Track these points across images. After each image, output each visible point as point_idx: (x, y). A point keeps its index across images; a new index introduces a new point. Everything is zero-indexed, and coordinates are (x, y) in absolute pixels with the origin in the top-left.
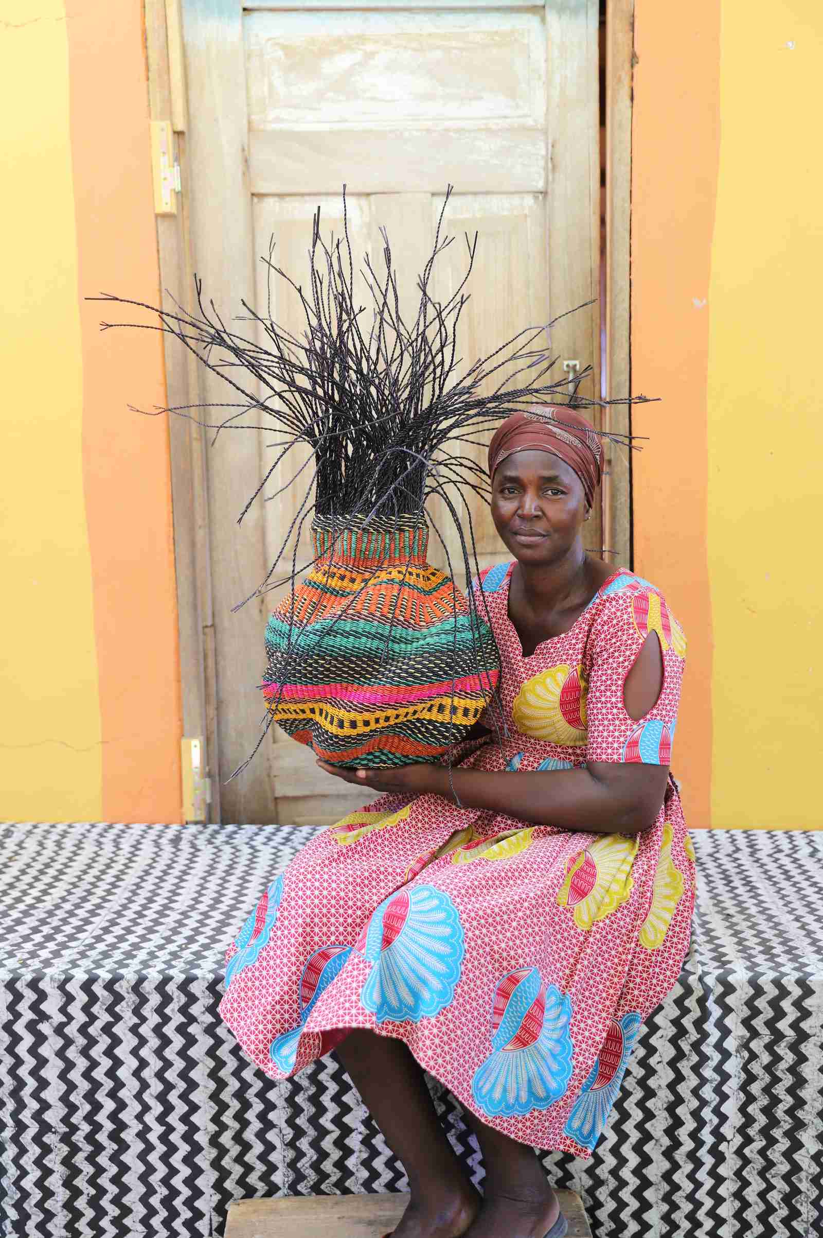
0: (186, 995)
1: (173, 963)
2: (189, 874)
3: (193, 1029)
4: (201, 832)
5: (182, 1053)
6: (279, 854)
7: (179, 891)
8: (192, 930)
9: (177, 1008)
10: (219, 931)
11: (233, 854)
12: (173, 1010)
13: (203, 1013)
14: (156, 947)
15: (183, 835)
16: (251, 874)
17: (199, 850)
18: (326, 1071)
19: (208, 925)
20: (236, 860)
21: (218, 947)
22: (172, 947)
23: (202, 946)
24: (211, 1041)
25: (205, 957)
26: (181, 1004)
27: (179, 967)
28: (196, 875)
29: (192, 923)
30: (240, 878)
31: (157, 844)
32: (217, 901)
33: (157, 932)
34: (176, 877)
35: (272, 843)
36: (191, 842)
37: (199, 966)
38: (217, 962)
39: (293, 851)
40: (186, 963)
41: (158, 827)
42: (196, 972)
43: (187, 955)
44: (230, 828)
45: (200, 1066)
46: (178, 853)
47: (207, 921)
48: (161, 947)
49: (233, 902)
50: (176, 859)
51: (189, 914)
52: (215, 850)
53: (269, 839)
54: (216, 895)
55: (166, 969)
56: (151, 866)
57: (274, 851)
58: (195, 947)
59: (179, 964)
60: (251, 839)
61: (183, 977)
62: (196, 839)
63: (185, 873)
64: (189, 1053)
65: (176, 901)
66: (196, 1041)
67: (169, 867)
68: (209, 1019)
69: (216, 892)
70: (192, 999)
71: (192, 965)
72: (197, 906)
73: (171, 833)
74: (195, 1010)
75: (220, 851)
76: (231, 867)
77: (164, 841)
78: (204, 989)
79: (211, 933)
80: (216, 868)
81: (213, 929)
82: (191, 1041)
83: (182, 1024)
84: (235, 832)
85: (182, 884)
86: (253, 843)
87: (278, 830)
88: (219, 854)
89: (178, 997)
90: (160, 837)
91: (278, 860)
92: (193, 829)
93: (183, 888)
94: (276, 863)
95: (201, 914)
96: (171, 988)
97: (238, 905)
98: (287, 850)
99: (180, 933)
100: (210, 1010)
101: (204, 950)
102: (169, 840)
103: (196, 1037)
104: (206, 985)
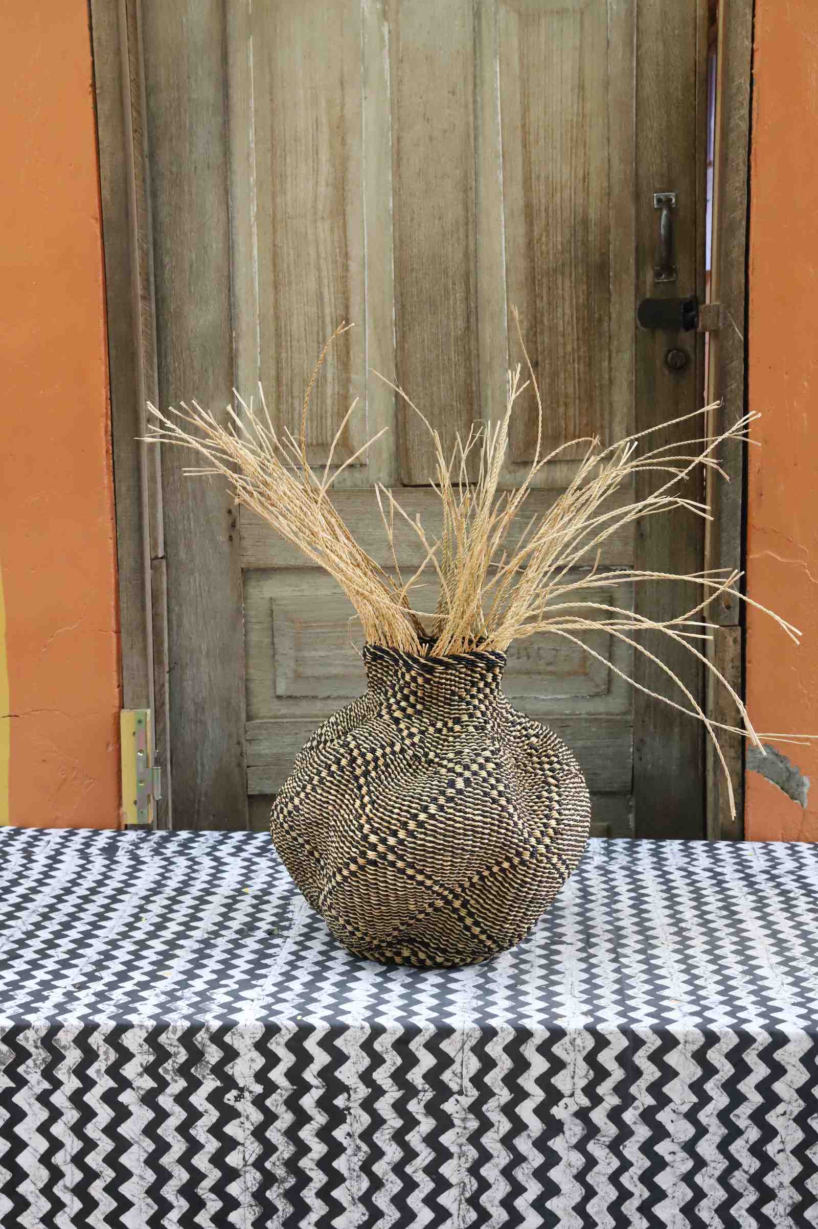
0: (116, 1051)
1: (100, 1006)
2: (127, 893)
3: (127, 1097)
4: (143, 840)
5: (110, 1130)
6: (253, 868)
7: (109, 914)
8: (123, 963)
9: (104, 1068)
10: (160, 965)
11: (189, 867)
12: (98, 1071)
13: (141, 1075)
14: (74, 985)
16: (214, 893)
17: (144, 863)
18: (310, 1155)
19: (145, 958)
20: (193, 875)
21: (161, 986)
22: (98, 986)
23: (138, 984)
24: (150, 1115)
25: (144, 999)
26: (109, 1063)
27: (108, 1012)
28: (137, 894)
29: (122, 955)
30: (195, 899)
31: (84, 854)
32: (160, 927)
33: (76, 966)
34: (108, 897)
35: (244, 855)
36: (132, 852)
37: (135, 1010)
38: (159, 1006)
39: (272, 864)
40: (119, 1006)
41: (84, 832)
42: (132, 1018)
43: (118, 995)
44: (184, 835)
45: (134, 1148)
46: (113, 867)
47: (144, 953)
48: (81, 986)
49: (182, 928)
50: (109, 874)
51: (120, 943)
52: (165, 863)
53: (239, 849)
54: (159, 920)
55: (90, 1015)
56: (74, 883)
57: (246, 864)
58: (128, 986)
59: (109, 1008)
60: (214, 848)
61: (113, 1024)
62: (138, 848)
63: (120, 891)
64: (119, 1130)
65: (104, 927)
66: (129, 1114)
67: (100, 883)
68: (148, 1083)
69: (158, 916)
70: (125, 1055)
71: (126, 1008)
72: (131, 933)
73: (102, 840)
74: (130, 1070)
75: (172, 863)
76: (185, 884)
77: (93, 850)
78: (141, 1041)
79: (150, 968)
80: (165, 886)
81: (152, 963)
82: (123, 1113)
83: (111, 1089)
84: (191, 840)
85: (114, 906)
86: (217, 854)
87: (250, 837)
88: (171, 867)
89: (106, 1053)
90: (87, 845)
91: (252, 875)
92: (132, 835)
93: (115, 910)
94: (249, 878)
95: (136, 943)
96: (96, 1040)
97: (188, 933)
98: (263, 863)
99: (108, 968)
100: (151, 1070)
101: (142, 990)
102: (99, 850)
103: (130, 1108)
104: (145, 1035)
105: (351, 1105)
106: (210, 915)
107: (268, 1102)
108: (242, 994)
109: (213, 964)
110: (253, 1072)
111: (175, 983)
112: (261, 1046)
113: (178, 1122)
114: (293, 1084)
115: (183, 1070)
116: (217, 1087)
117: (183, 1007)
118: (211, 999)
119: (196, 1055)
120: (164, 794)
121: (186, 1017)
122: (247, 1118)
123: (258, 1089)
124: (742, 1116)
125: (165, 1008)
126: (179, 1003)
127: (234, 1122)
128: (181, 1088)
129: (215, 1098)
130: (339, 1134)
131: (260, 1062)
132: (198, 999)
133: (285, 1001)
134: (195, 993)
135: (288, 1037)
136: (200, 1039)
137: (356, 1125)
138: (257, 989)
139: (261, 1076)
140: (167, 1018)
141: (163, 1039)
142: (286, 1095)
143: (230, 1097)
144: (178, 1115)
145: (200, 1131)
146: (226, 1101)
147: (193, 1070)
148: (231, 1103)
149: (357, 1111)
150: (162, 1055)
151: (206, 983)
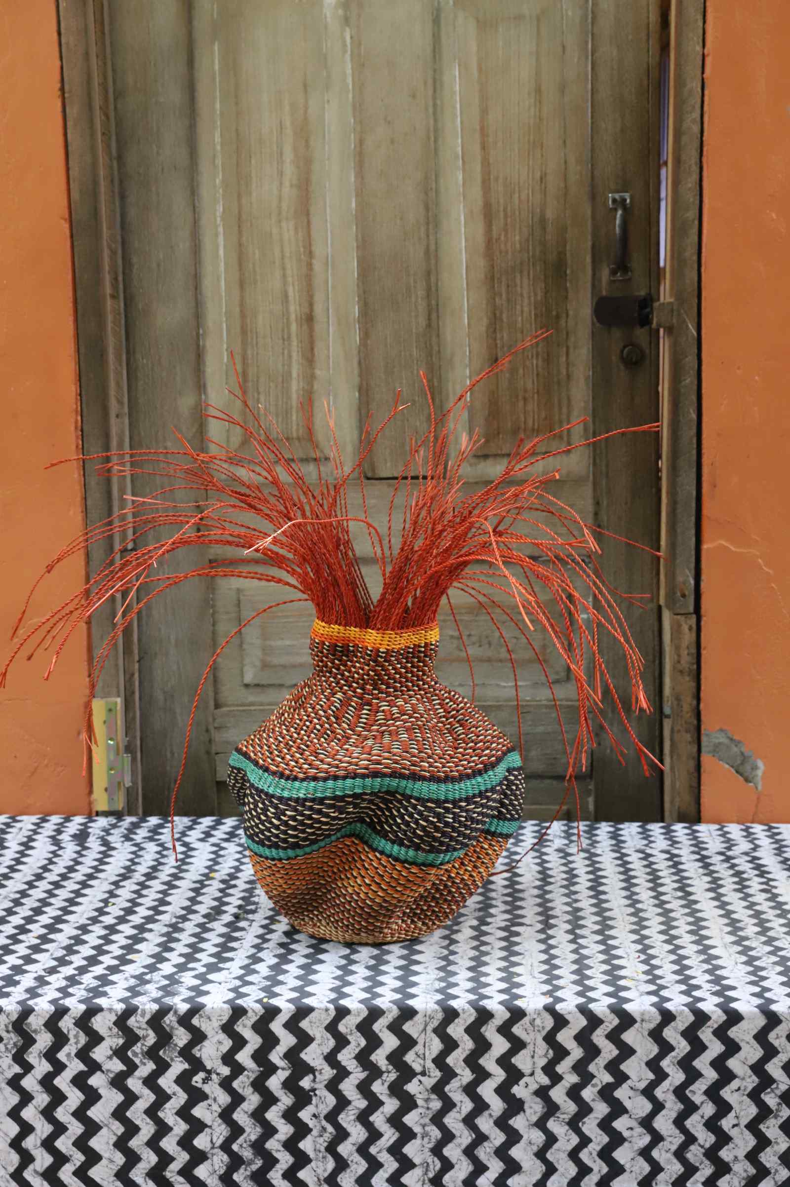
0: (87, 1034)
1: (70, 990)
2: (96, 878)
3: (96, 1080)
4: (114, 826)
5: (80, 1114)
6: (222, 853)
7: (79, 900)
8: (93, 948)
9: (74, 1052)
10: (129, 949)
11: (158, 853)
12: (68, 1055)
13: (110, 1058)
14: (45, 970)
15: (90, 830)
16: (182, 878)
17: (114, 849)
18: (276, 1136)
19: (114, 942)
20: (162, 860)
21: (130, 969)
22: (68, 971)
23: (109, 968)
24: (120, 1098)
25: (113, 983)
26: (80, 1046)
27: (78, 995)
28: (106, 879)
29: (92, 939)
30: (164, 883)
31: (55, 841)
32: (129, 911)
33: (47, 951)
34: (78, 883)
35: (212, 840)
36: (102, 838)
37: (105, 994)
38: (129, 989)
39: (239, 849)
40: (89, 990)
41: (55, 819)
42: (102, 1001)
43: (88, 980)
44: (154, 821)
45: (103, 1131)
46: (84, 853)
47: (113, 937)
48: (52, 971)
49: (151, 913)
50: (80, 860)
51: (90, 928)
52: (135, 849)
53: (208, 835)
54: (129, 905)
55: (60, 999)
56: (45, 869)
57: (215, 849)
58: (98, 970)
59: (79, 992)
60: (183, 834)
61: (83, 1007)
62: (109, 834)
63: (91, 877)
64: (89, 1113)
65: (75, 913)
66: (99, 1097)
67: (71, 869)
68: (117, 1066)
69: (128, 901)
70: (95, 1039)
71: (96, 992)
72: (101, 918)
73: (73, 826)
74: (99, 1054)
75: (142, 849)
76: (154, 869)
77: (65, 837)
78: (111, 1025)
79: (120, 952)
80: (135, 871)
81: (122, 947)
82: (92, 1096)
83: (81, 1072)
84: (161, 826)
85: (84, 891)
86: (186, 839)
87: (219, 823)
88: (140, 853)
89: (76, 1036)
90: (59, 832)
91: (220, 860)
92: (103, 822)
93: (85, 895)
94: (217, 863)
95: (106, 928)
96: (66, 1024)
97: (157, 917)
98: (232, 849)
99: (78, 952)
100: (120, 1053)
101: (112, 974)
102: (71, 836)
103: (100, 1091)
104: (114, 1018)
105: (316, 1086)
106: (178, 899)
107: (235, 1084)
108: (210, 977)
109: (180, 948)
110: (220, 1054)
111: (144, 967)
112: (228, 1028)
113: (147, 1105)
114: (259, 1066)
115: (152, 1053)
116: (186, 1070)
117: (152, 990)
118: (178, 982)
119: (164, 1038)
120: (134, 782)
121: (155, 1000)
122: (215, 1100)
123: (226, 1071)
124: (697, 1092)
125: (134, 991)
126: (148, 987)
127: (201, 1104)
128: (150, 1071)
129: (183, 1080)
130: (305, 1115)
131: (228, 1044)
132: (167, 982)
133: (252, 983)
134: (163, 977)
135: (254, 1019)
136: (168, 1022)
137: (321, 1106)
138: (224, 972)
139: (228, 1058)
140: (136, 1001)
141: (132, 1022)
142: (253, 1076)
143: (197, 1079)
144: (147, 1097)
145: (168, 1114)
146: (193, 1083)
147: (161, 1053)
148: (199, 1085)
149: (323, 1092)
150: (131, 1038)
151: (175, 966)
